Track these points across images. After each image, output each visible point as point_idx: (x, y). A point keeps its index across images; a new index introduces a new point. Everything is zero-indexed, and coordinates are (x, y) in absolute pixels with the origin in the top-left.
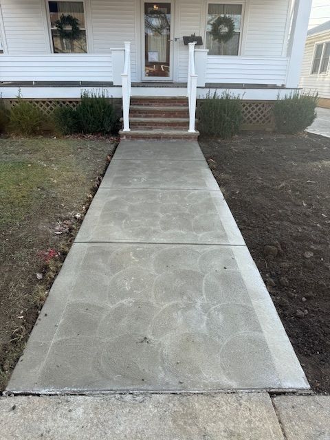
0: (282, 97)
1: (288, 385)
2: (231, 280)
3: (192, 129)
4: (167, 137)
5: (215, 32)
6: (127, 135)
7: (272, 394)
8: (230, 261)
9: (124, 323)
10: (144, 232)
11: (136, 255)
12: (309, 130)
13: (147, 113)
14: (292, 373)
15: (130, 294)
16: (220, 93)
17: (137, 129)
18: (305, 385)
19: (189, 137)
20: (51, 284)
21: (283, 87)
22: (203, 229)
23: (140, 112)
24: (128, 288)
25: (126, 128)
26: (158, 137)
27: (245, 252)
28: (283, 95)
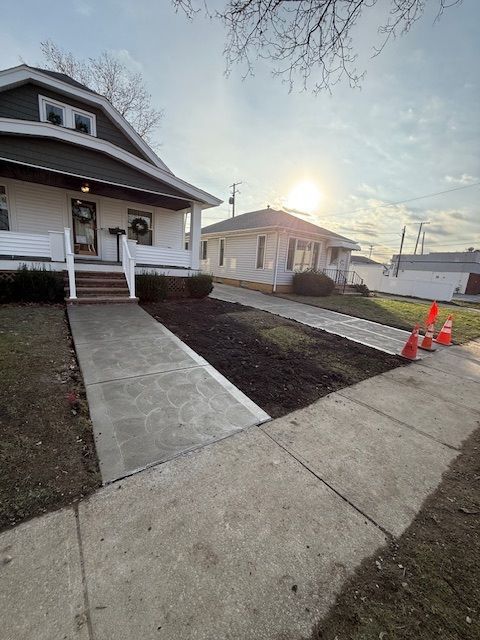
0: (191, 275)
1: (262, 420)
2: (213, 384)
3: (133, 296)
4: (111, 302)
5: (134, 228)
6: (74, 302)
7: (258, 426)
8: (206, 374)
9: (161, 422)
10: (139, 369)
11: (142, 383)
12: (211, 295)
13: (90, 284)
14: (261, 415)
15: (155, 405)
16: (149, 271)
17: (82, 296)
18: (269, 417)
19: (131, 301)
20: (89, 416)
21: (189, 268)
22: (180, 360)
23: (83, 283)
24: (151, 403)
25: (73, 296)
26: (104, 302)
27: (211, 367)
28: (191, 273)
